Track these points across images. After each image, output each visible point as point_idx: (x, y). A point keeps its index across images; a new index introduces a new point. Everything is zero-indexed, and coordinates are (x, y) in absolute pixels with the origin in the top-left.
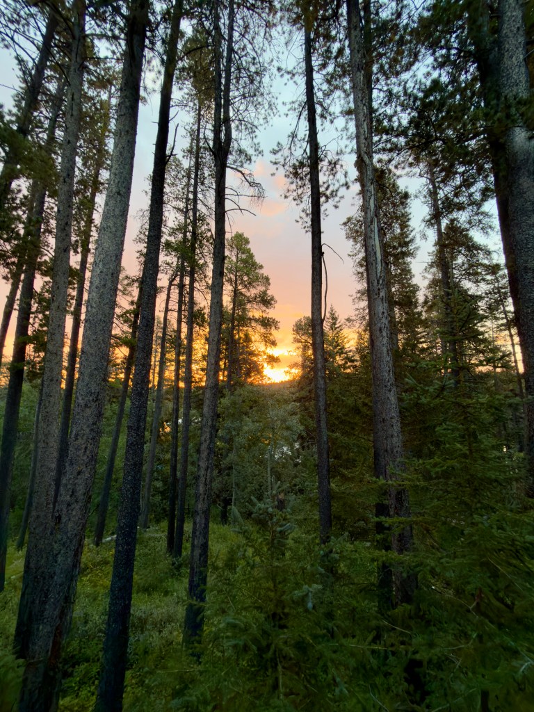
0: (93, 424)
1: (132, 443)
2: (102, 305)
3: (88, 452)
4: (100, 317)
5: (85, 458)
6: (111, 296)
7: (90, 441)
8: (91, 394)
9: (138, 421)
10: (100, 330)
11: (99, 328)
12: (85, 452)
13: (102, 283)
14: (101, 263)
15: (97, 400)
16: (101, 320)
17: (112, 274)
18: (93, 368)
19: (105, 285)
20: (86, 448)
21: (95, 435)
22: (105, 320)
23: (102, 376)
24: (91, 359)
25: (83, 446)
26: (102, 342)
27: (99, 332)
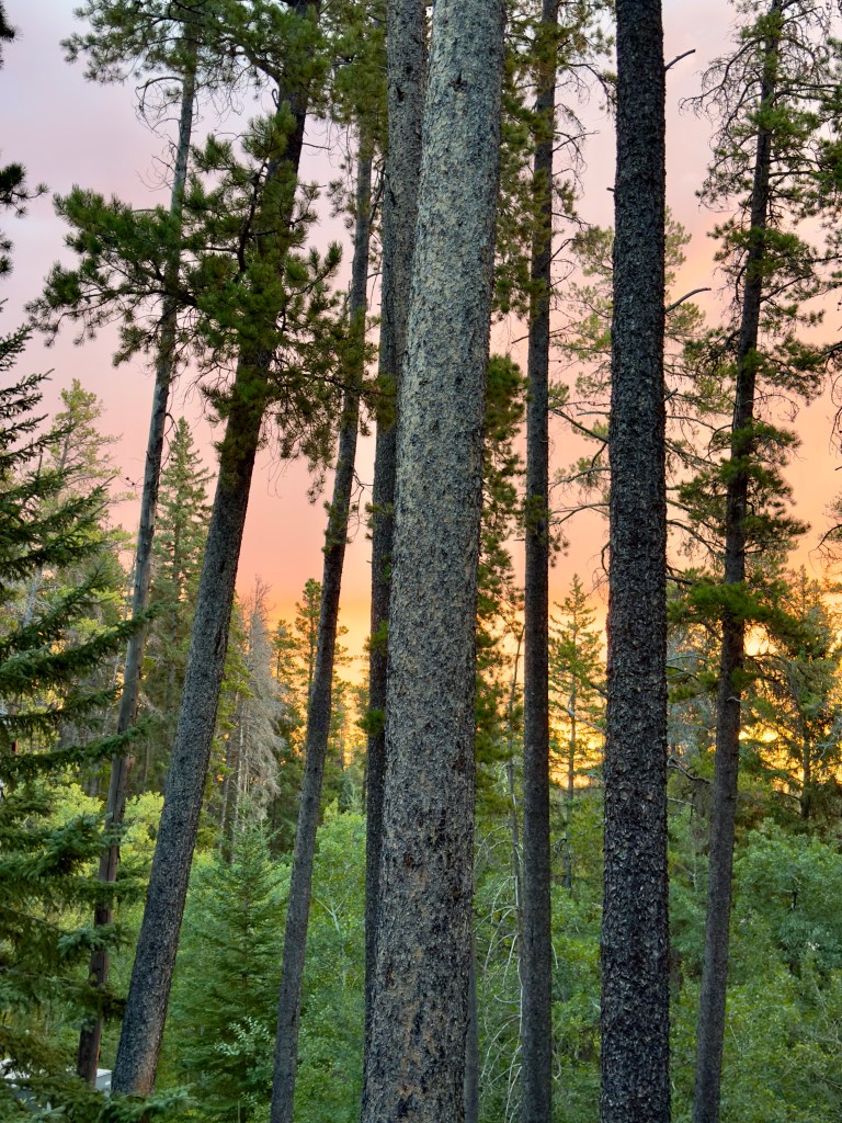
0: (438, 929)
1: (620, 1021)
2: (433, 496)
3: (426, 1035)
4: (428, 539)
5: (418, 1056)
6: (460, 459)
7: (430, 993)
8: (421, 817)
9: (635, 931)
10: (435, 589)
11: (429, 581)
12: (417, 1031)
13: (429, 420)
14: (422, 353)
15: (441, 838)
16: (432, 551)
17: (459, 380)
18: (421, 723)
19: (436, 426)
20: (419, 1019)
21: (444, 972)
22: (445, 547)
23: (454, 751)
24: (412, 693)
25: (412, 1010)
26: (441, 630)
27: (430, 596)
